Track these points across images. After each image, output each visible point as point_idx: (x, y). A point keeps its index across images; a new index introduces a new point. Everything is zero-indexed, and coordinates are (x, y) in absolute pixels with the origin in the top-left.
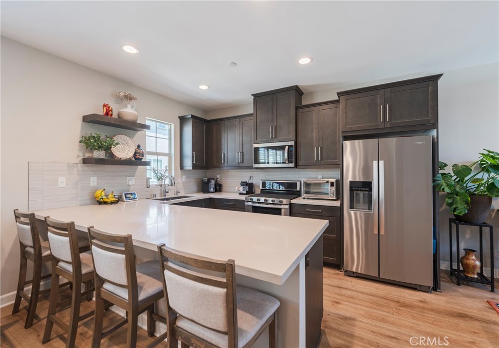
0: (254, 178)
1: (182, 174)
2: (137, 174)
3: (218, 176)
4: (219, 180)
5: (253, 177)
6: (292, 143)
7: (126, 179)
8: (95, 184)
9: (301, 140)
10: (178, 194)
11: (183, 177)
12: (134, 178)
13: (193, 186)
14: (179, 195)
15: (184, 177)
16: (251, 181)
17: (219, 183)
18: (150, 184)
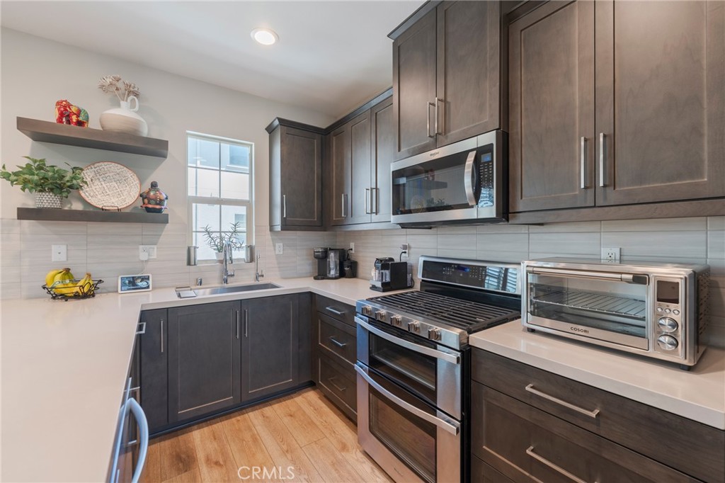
0: (412, 250)
1: (273, 240)
2: (162, 239)
3: (352, 245)
4: (353, 252)
5: (410, 247)
6: (490, 138)
7: (138, 249)
8: (63, 258)
9: (524, 125)
10: (260, 279)
11: (277, 245)
12: (155, 247)
13: (305, 264)
14: (262, 281)
15: (279, 245)
16: (404, 258)
17: (353, 259)
18: (198, 258)
